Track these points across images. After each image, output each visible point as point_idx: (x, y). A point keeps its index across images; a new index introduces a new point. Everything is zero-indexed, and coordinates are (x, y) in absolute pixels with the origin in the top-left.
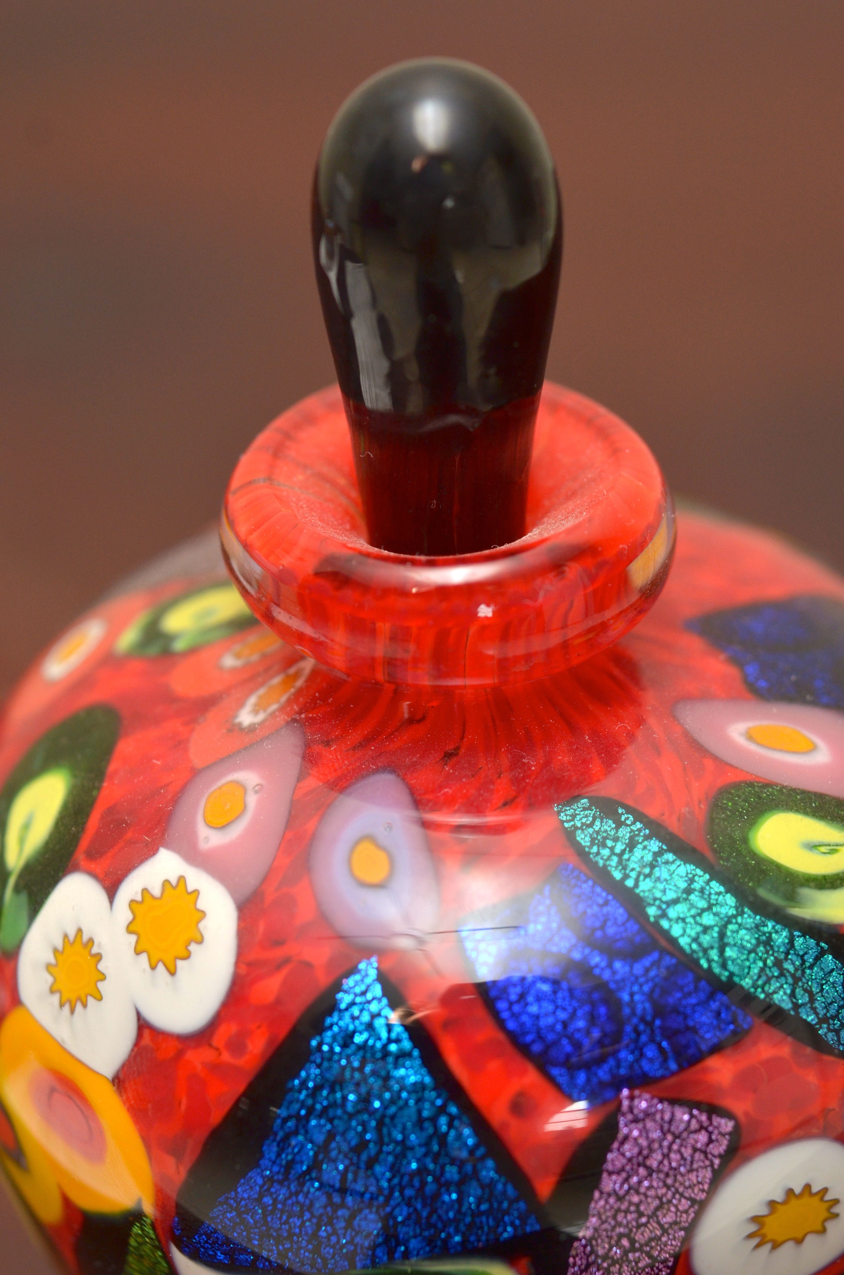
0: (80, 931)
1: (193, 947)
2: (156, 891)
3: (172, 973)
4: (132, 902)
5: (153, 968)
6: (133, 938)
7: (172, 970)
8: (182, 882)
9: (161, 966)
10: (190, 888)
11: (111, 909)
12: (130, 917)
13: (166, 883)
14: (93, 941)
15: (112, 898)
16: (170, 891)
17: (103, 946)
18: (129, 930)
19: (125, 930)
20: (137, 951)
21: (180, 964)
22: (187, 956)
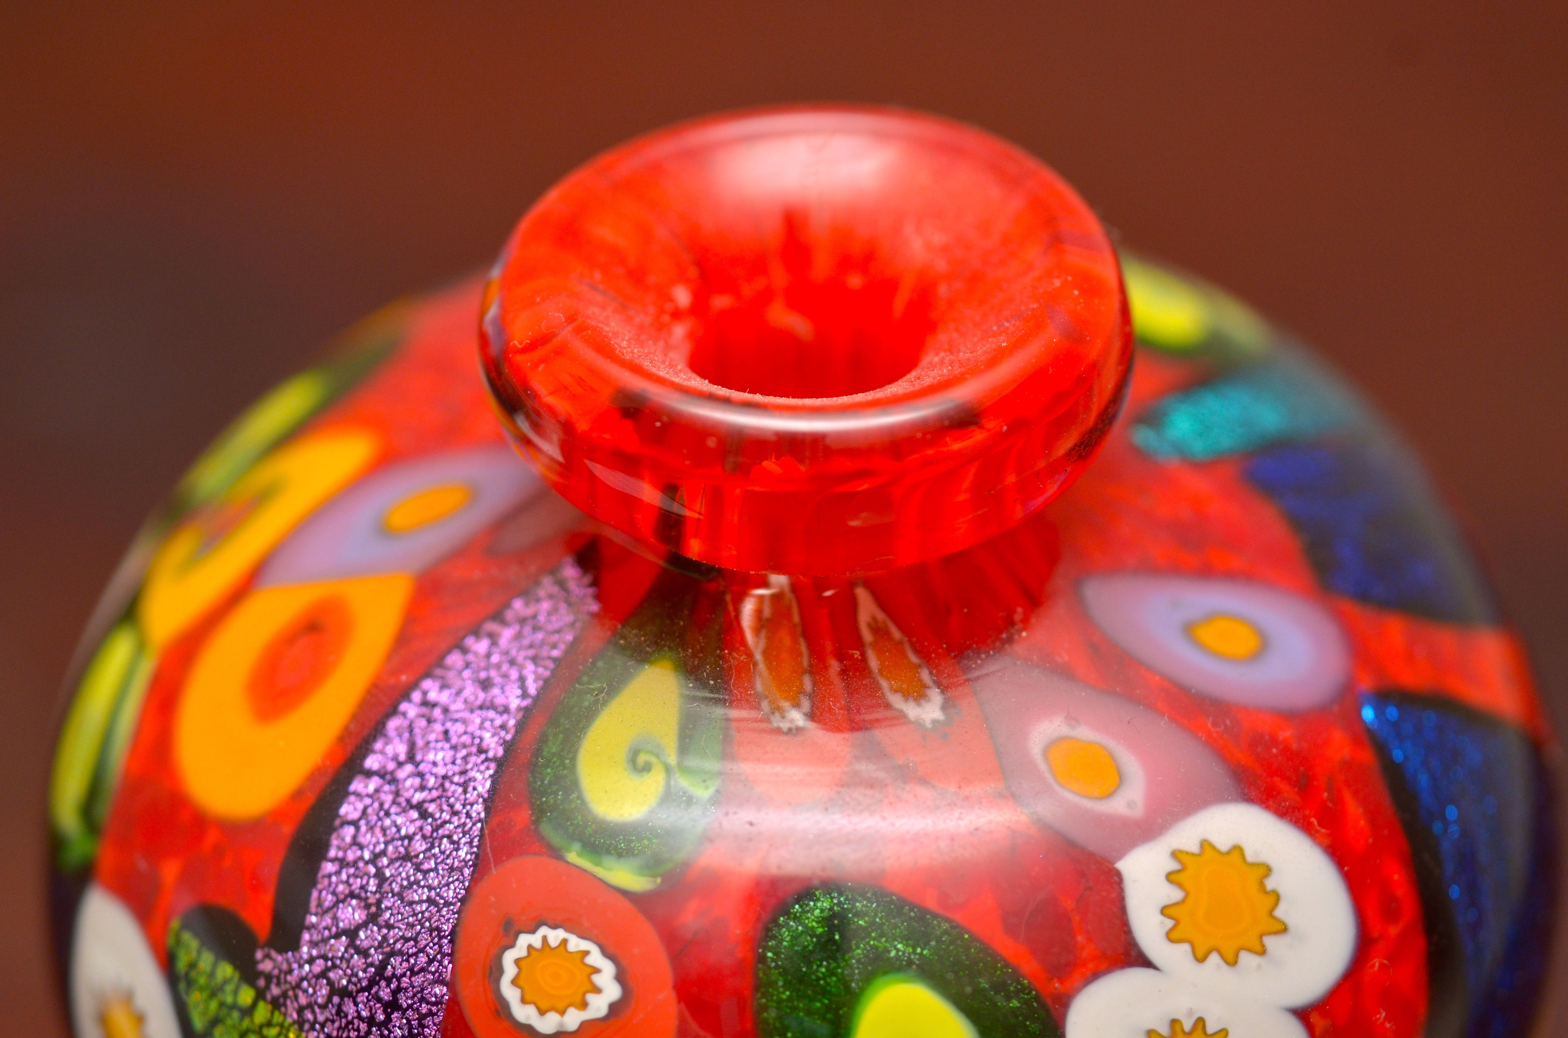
1: (1270, 884)
2: (1176, 895)
3: (1284, 929)
4: (1170, 936)
5: (1264, 952)
6: (1215, 958)
7: (1280, 927)
8: (1183, 857)
9: (1268, 940)
10: (1194, 848)
11: (1155, 968)
12: (1186, 948)
13: (1170, 877)
14: (1174, 1022)
15: (1145, 962)
16: (1182, 877)
17: (1190, 1012)
18: (1200, 959)
19: (1197, 963)
20: (1232, 962)
21: (1279, 912)
22: (1276, 897)
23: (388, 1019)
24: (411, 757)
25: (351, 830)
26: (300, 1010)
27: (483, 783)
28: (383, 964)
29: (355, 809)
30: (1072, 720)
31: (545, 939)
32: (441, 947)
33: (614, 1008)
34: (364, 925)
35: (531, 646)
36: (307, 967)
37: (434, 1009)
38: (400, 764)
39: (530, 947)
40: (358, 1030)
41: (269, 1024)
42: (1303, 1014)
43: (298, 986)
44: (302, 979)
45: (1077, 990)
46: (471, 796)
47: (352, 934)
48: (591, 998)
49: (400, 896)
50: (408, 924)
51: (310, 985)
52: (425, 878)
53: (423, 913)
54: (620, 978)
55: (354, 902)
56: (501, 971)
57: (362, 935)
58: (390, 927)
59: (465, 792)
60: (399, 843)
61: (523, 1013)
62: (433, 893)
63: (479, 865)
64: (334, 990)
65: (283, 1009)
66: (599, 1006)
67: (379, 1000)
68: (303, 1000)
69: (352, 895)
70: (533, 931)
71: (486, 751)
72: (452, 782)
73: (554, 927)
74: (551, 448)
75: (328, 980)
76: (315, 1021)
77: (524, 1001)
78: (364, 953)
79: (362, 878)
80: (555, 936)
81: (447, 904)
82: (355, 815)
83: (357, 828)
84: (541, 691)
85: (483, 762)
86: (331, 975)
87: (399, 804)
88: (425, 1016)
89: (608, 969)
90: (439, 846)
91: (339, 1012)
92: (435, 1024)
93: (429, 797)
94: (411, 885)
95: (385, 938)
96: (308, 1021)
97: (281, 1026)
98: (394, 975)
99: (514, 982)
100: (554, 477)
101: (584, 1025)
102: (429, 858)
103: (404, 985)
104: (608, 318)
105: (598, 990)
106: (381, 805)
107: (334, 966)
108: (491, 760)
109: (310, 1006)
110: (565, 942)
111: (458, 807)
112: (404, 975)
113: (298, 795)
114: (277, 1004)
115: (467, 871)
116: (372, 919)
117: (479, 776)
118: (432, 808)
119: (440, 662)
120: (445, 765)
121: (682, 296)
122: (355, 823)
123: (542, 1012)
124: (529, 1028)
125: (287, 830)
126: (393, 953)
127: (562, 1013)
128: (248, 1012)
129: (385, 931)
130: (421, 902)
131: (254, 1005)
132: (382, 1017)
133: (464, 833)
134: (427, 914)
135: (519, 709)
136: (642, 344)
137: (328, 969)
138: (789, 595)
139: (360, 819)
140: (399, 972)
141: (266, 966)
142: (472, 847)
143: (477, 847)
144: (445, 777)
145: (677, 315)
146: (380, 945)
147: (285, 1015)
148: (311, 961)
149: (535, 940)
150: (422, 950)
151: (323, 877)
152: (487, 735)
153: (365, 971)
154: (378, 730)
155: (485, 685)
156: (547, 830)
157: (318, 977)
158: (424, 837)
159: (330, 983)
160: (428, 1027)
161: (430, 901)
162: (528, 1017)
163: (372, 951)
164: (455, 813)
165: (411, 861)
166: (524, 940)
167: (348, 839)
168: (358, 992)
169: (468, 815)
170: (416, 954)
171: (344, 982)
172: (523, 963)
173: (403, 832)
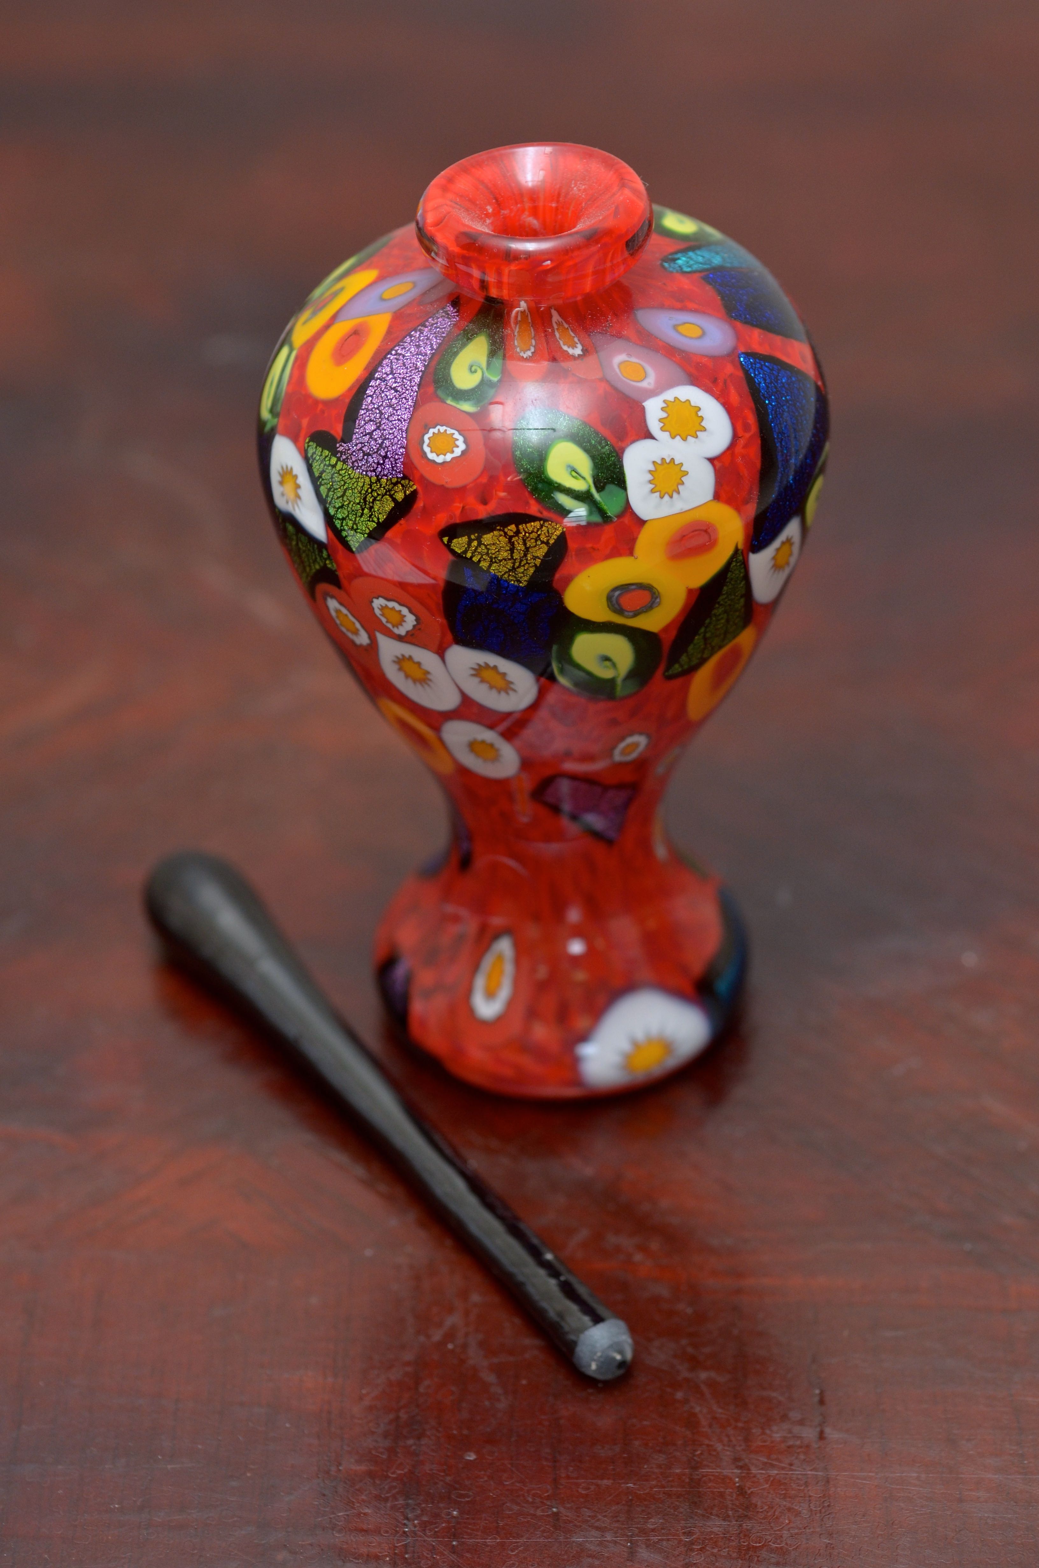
0: (654, 462)
1: (700, 414)
2: (664, 415)
3: (704, 430)
4: (662, 429)
5: (697, 437)
6: (678, 438)
8: (666, 402)
9: (698, 433)
10: (672, 400)
11: (656, 440)
12: (668, 433)
13: (662, 409)
14: (663, 459)
15: (652, 437)
16: (667, 409)
17: (669, 456)
18: (673, 437)
19: (672, 439)
20: (685, 439)
21: (703, 424)
22: (702, 418)
23: (384, 462)
24: (392, 373)
25: (370, 399)
26: (353, 463)
27: (417, 379)
28: (382, 443)
29: (372, 391)
30: (629, 355)
31: (439, 430)
32: (402, 435)
33: (463, 452)
34: (375, 430)
35: (435, 333)
36: (355, 447)
37: (400, 457)
38: (388, 375)
39: (434, 433)
40: (373, 467)
41: (342, 470)
42: (711, 460)
43: (352, 454)
44: (354, 451)
45: (628, 445)
46: (413, 384)
47: (371, 434)
48: (455, 449)
49: (388, 419)
50: (391, 428)
51: (356, 453)
52: (397, 412)
53: (396, 424)
54: (465, 442)
55: (371, 423)
56: (423, 442)
57: (374, 434)
58: (385, 430)
59: (411, 383)
60: (387, 401)
61: (431, 456)
62: (399, 417)
63: (416, 406)
64: (365, 454)
65: (347, 463)
66: (458, 452)
67: (380, 455)
68: (354, 460)
69: (371, 420)
70: (434, 427)
71: (418, 369)
72: (406, 380)
73: (442, 426)
74: (442, 261)
75: (362, 450)
76: (358, 466)
77: (431, 452)
78: (376, 440)
79: (374, 414)
80: (442, 429)
81: (405, 420)
82: (372, 394)
83: (372, 397)
84: (438, 348)
85: (417, 372)
86: (364, 449)
87: (387, 388)
88: (397, 459)
89: (461, 439)
90: (402, 401)
91: (367, 461)
92: (401, 462)
93: (398, 385)
94: (391, 415)
95: (382, 434)
96: (356, 466)
97: (346, 469)
98: (386, 447)
99: (428, 446)
100: (444, 271)
101: (453, 459)
102: (398, 405)
103: (389, 450)
104: (461, 213)
105: (458, 447)
106: (381, 389)
107: (365, 446)
108: (420, 371)
109: (356, 461)
110: (446, 430)
111: (408, 388)
112: (389, 446)
113: (350, 389)
114: (344, 462)
115: (411, 409)
116: (378, 428)
117: (416, 377)
118: (399, 389)
119: (402, 341)
120: (404, 374)
121: (490, 209)
122: (371, 396)
123: (438, 455)
124: (434, 461)
125: (347, 401)
126: (385, 439)
127: (445, 455)
128: (334, 466)
129: (382, 432)
130: (395, 420)
131: (336, 464)
132: (382, 462)
133: (410, 396)
134: (397, 424)
135: (430, 353)
136: (473, 221)
137: (363, 447)
138: (527, 311)
139: (373, 394)
140: (387, 445)
141: (341, 449)
142: (413, 400)
143: (415, 400)
144: (403, 378)
145: (488, 215)
146: (381, 437)
147: (347, 465)
148: (356, 445)
149: (436, 430)
150: (396, 437)
151: (360, 415)
152: (418, 364)
153: (375, 446)
154: (380, 364)
155: (418, 346)
156: (440, 393)
157: (359, 450)
158: (396, 398)
159: (363, 452)
160: (398, 463)
161: (398, 420)
162: (433, 457)
163: (378, 439)
164: (407, 390)
165: (391, 407)
166: (431, 431)
167: (369, 402)
168: (373, 454)
169: (412, 390)
170: (394, 439)
171: (368, 451)
172: (431, 439)
173: (389, 398)
